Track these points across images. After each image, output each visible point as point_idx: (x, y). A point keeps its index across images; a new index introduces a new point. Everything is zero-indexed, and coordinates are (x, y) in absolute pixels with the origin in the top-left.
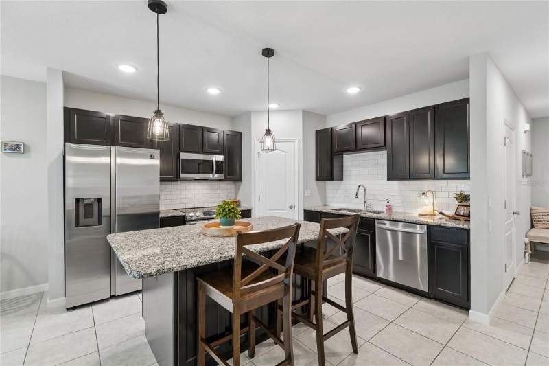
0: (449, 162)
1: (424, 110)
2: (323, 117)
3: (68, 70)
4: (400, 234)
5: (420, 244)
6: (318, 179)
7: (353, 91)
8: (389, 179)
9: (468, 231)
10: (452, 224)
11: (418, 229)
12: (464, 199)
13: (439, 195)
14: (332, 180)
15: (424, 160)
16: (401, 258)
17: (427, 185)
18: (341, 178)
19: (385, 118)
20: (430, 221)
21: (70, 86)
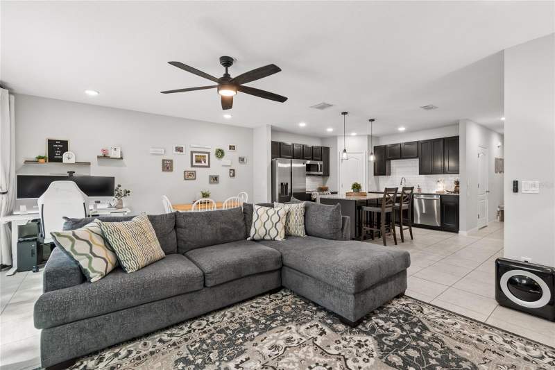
0: (451, 164)
1: (438, 140)
2: (377, 138)
3: (274, 125)
4: (423, 201)
5: (436, 205)
6: (375, 175)
7: (402, 129)
8: (420, 174)
9: (459, 196)
10: (452, 194)
11: (435, 197)
12: (457, 183)
13: (446, 181)
14: (385, 175)
15: (439, 163)
16: (424, 212)
17: (440, 177)
18: (390, 175)
19: (418, 142)
20: (442, 194)
21: (274, 131)
